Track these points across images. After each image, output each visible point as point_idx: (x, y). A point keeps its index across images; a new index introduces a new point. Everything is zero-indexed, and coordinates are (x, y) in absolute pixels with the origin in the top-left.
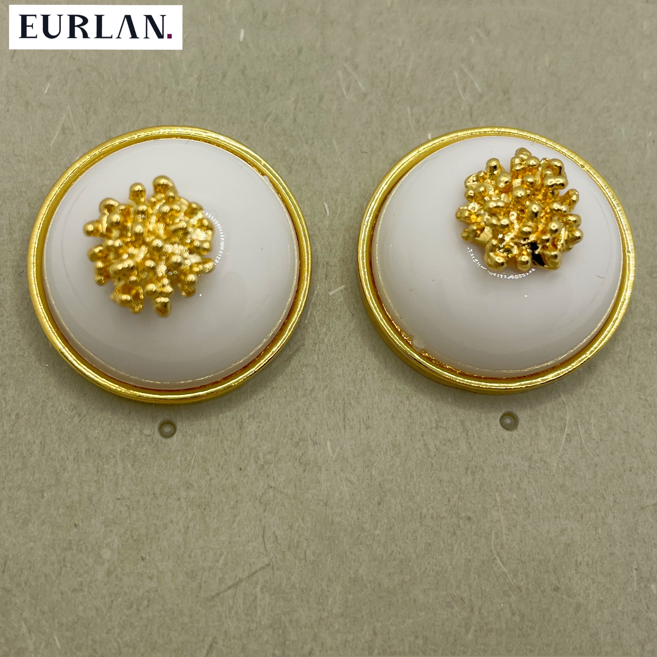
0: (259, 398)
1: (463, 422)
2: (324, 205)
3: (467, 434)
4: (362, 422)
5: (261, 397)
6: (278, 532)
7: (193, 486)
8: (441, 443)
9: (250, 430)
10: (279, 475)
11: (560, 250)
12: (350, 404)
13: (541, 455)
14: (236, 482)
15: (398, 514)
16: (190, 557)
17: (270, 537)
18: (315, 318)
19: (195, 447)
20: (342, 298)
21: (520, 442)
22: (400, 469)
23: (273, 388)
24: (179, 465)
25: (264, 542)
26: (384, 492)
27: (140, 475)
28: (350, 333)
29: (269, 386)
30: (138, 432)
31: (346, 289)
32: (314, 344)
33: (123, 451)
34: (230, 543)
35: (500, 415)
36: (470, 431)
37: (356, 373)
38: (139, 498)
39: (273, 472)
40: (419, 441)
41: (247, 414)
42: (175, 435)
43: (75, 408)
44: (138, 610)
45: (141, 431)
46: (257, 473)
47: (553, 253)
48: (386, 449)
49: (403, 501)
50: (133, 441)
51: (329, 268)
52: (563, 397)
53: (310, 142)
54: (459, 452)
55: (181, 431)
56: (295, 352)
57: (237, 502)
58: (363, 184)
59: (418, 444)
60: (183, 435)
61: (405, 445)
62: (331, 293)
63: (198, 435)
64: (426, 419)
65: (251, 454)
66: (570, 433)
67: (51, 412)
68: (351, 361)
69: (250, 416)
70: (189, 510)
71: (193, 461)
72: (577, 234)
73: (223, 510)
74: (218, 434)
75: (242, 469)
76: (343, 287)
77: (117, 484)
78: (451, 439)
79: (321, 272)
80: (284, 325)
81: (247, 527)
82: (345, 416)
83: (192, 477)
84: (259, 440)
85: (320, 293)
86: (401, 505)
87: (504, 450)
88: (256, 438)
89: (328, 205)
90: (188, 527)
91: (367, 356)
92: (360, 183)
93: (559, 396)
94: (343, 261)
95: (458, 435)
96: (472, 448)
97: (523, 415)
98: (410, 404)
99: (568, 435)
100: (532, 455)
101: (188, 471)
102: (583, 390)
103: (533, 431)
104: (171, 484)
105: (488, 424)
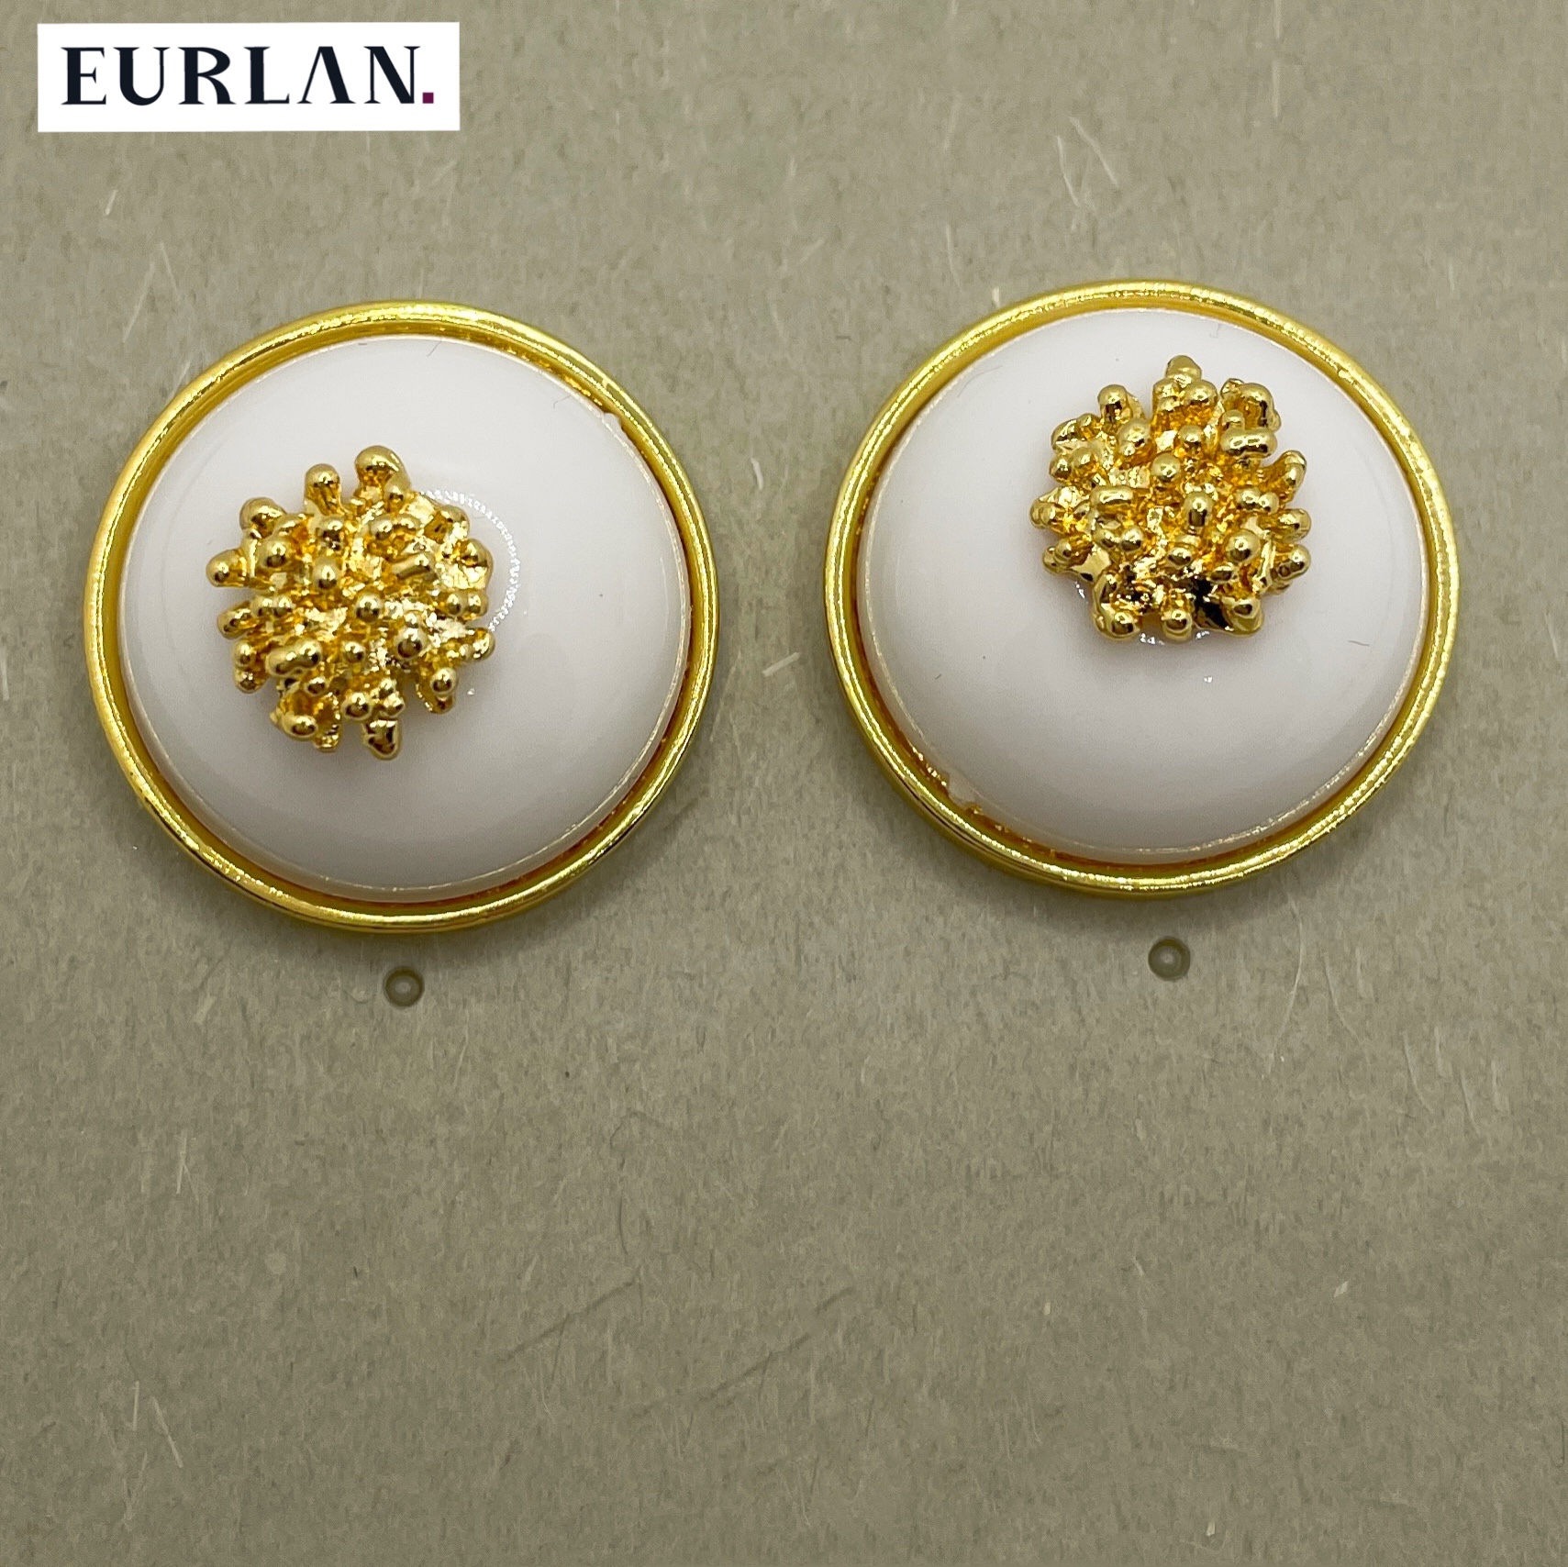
0: (607, 914)
1: (1064, 964)
2: (752, 466)
3: (1074, 990)
4: (837, 966)
5: (612, 914)
6: (651, 1213)
7: (463, 1113)
8: (1014, 1009)
9: (587, 988)
10: (652, 1088)
11: (1258, 595)
12: (811, 925)
13: (1240, 1035)
14: (557, 1102)
15: (917, 1170)
16: (459, 1269)
17: (633, 1223)
18: (731, 730)
19: (466, 1027)
20: (793, 683)
21: (1194, 1007)
22: (922, 1070)
23: (638, 891)
24: (432, 1067)
25: (621, 1234)
26: (887, 1122)
27: (346, 1090)
28: (811, 761)
29: (629, 887)
30: (338, 994)
31: (802, 661)
32: (731, 789)
33: (306, 1038)
34: (545, 1236)
35: (1150, 945)
36: (1081, 983)
37: (825, 854)
38: (345, 1140)
39: (639, 1079)
40: (966, 1005)
41: (580, 952)
42: (422, 999)
43: (199, 942)
44: (349, 1383)
45: (345, 992)
46: (604, 1082)
47: (1243, 602)
48: (892, 1024)
49: (929, 1142)
50: (328, 1016)
51: (763, 611)
52: (1293, 905)
53: (720, 314)
54: (1055, 1030)
55: (433, 993)
56: (685, 810)
57: (560, 1147)
58: (840, 414)
59: (964, 1013)
60: (439, 1001)
61: (934, 1016)
62: (767, 672)
63: (473, 1000)
64: (982, 957)
65: (590, 1040)
66: (1305, 984)
67: (147, 953)
68: (812, 827)
69: (586, 957)
70: (455, 1166)
71: (461, 1056)
72: (1297, 557)
73: (529, 1164)
74: (516, 998)
75: (571, 1074)
76: (795, 655)
77: (295, 1112)
78: (1038, 1002)
79: (745, 622)
80: (660, 751)
81: (584, 1201)
82: (799, 952)
83: (460, 1094)
84: (607, 1008)
85: (743, 673)
86: (925, 1151)
87: (1156, 1025)
88: (601, 1005)
89: (761, 465)
90: (453, 1203)
91: (849, 816)
92: (834, 412)
93: (1284, 900)
94: (796, 596)
95: (1053, 993)
96: (1083, 1021)
97: (1202, 944)
98: (945, 924)
99: (1301, 988)
100: (1219, 1035)
101: (452, 1081)
102: (1338, 886)
103: (1223, 983)
104: (414, 1110)
105: (1122, 968)
